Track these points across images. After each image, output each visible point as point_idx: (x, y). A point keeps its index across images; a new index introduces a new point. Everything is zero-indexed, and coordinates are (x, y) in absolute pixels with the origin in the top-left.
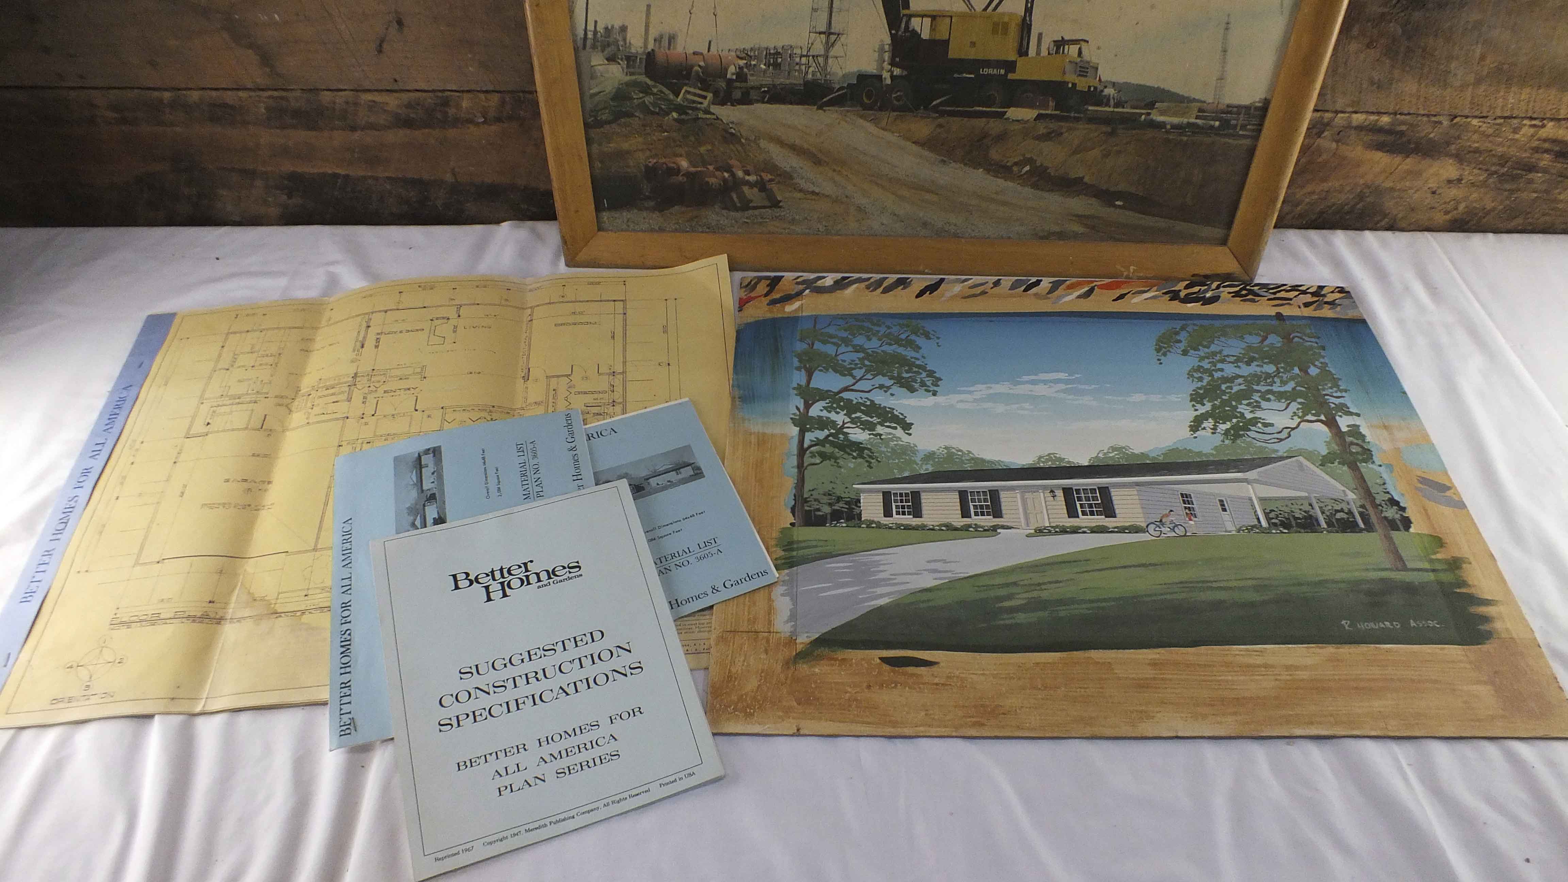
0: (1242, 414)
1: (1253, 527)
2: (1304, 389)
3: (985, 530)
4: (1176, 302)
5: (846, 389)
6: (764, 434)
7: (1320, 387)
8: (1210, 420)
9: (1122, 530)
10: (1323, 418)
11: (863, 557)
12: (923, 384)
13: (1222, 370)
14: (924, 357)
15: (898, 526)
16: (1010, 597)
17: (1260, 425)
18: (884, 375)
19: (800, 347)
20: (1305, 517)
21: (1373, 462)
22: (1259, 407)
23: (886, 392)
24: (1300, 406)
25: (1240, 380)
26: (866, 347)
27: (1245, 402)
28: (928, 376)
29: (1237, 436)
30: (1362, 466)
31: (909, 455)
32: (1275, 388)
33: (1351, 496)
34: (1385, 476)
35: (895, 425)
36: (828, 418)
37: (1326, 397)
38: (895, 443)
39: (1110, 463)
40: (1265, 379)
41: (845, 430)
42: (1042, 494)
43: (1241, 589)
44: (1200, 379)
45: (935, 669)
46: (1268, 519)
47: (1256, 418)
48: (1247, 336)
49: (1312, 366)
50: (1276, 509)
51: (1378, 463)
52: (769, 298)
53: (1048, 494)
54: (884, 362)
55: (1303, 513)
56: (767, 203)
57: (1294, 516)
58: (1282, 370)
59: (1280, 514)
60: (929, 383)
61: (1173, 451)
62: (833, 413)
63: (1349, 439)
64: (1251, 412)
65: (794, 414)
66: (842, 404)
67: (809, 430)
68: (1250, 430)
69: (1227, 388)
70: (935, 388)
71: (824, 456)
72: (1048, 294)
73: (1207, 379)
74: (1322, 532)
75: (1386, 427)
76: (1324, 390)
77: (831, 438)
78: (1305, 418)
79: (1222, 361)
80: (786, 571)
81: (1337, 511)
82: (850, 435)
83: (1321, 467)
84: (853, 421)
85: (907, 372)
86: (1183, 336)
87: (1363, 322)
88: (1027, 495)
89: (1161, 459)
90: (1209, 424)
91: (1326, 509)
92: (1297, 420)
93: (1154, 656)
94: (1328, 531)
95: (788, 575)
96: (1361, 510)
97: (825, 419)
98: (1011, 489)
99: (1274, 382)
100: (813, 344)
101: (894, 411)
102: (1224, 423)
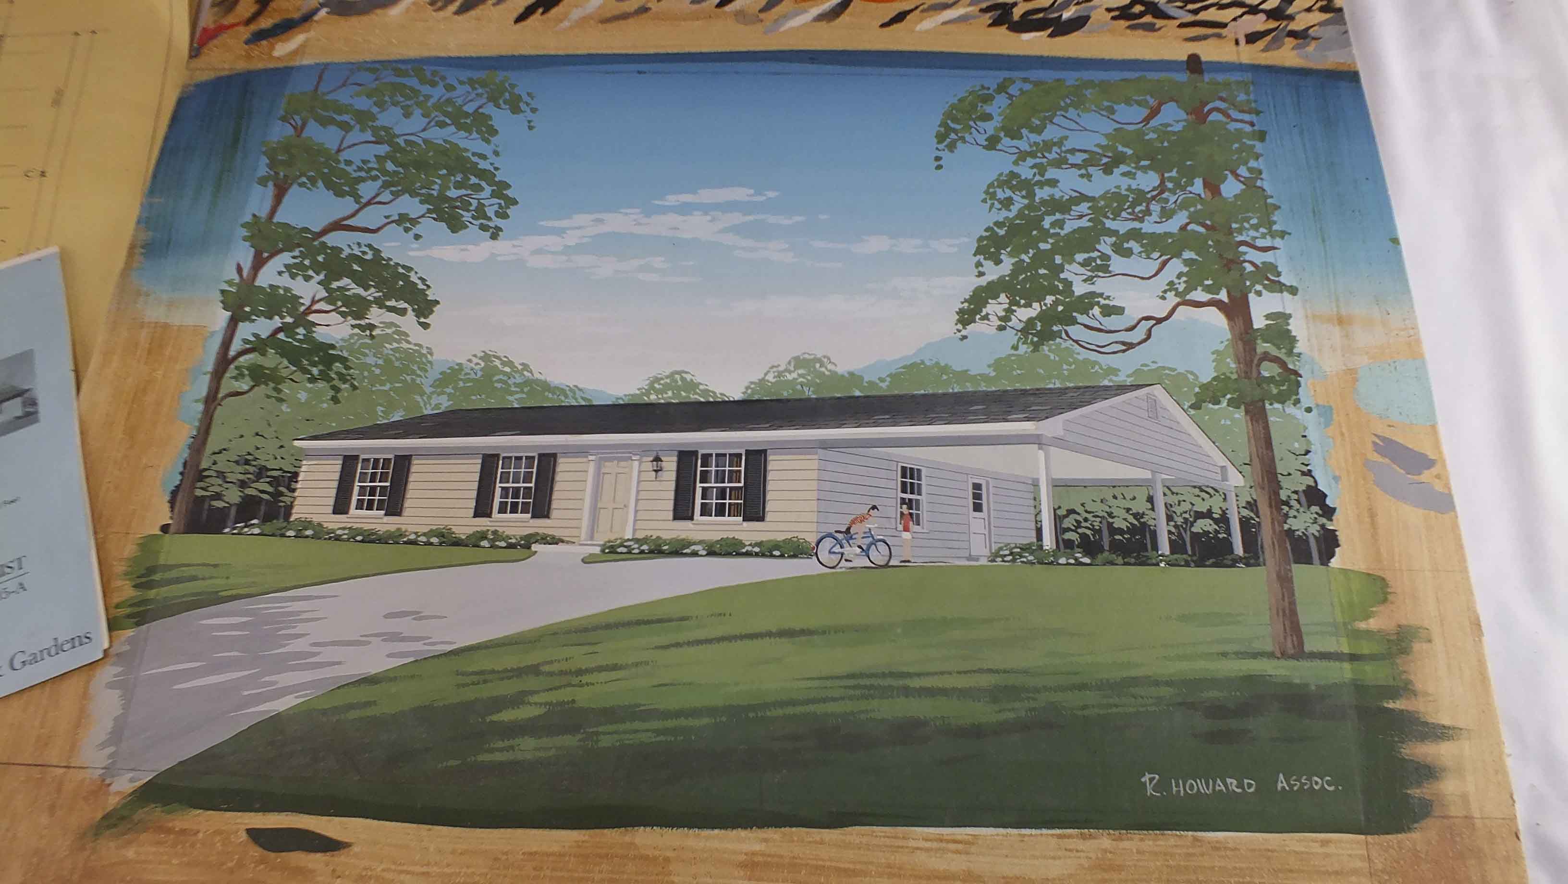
0: (1068, 284)
1: (1026, 548)
2: (1201, 230)
3: (511, 546)
4: (1003, 30)
5: (337, 226)
6: (166, 326)
7: (1234, 226)
8: (1003, 298)
9: (767, 551)
10: (1223, 296)
12: (480, 214)
13: (1053, 183)
14: (496, 153)
15: (353, 533)
16: (518, 699)
17: (1096, 310)
18: (413, 193)
19: (280, 132)
20: (1132, 530)
21: (1297, 402)
22: (1105, 269)
24: (1186, 269)
25: (1084, 207)
27: (1080, 257)
28: (494, 195)
29: (1046, 336)
30: (1273, 409)
31: (413, 372)
32: (1148, 226)
33: (1236, 479)
34: (1313, 435)
35: (406, 305)
36: (287, 290)
37: (1243, 249)
38: (396, 345)
39: (785, 395)
40: (1133, 205)
41: (312, 318)
42: (636, 463)
43: (964, 693)
44: (1007, 203)
46: (1059, 530)
47: (1093, 294)
48: (1121, 108)
49: (1230, 177)
50: (1080, 509)
51: (1305, 402)
53: (649, 466)
54: (421, 165)
55: (1131, 519)
57: (1110, 525)
58: (1170, 185)
59: (1086, 520)
61: (913, 369)
62: (300, 279)
63: (1263, 347)
64: (1085, 281)
65: (230, 283)
66: (320, 258)
67: (247, 318)
68: (1074, 322)
69: (1053, 225)
70: (499, 222)
71: (259, 375)
73: (1020, 202)
74: (1157, 565)
75: (1341, 321)
76: (1240, 231)
78: (1188, 297)
79: (1060, 163)
81: (1199, 515)
83: (1192, 412)
84: (329, 300)
85: (458, 186)
86: (998, 106)
88: (610, 467)
89: (884, 388)
90: (996, 307)
91: (1178, 510)
92: (1172, 299)
93: (757, 847)
94: (1168, 563)
96: (1246, 513)
97: (281, 292)
98: (582, 451)
99: (1148, 212)
101: (412, 274)
102: (1028, 305)
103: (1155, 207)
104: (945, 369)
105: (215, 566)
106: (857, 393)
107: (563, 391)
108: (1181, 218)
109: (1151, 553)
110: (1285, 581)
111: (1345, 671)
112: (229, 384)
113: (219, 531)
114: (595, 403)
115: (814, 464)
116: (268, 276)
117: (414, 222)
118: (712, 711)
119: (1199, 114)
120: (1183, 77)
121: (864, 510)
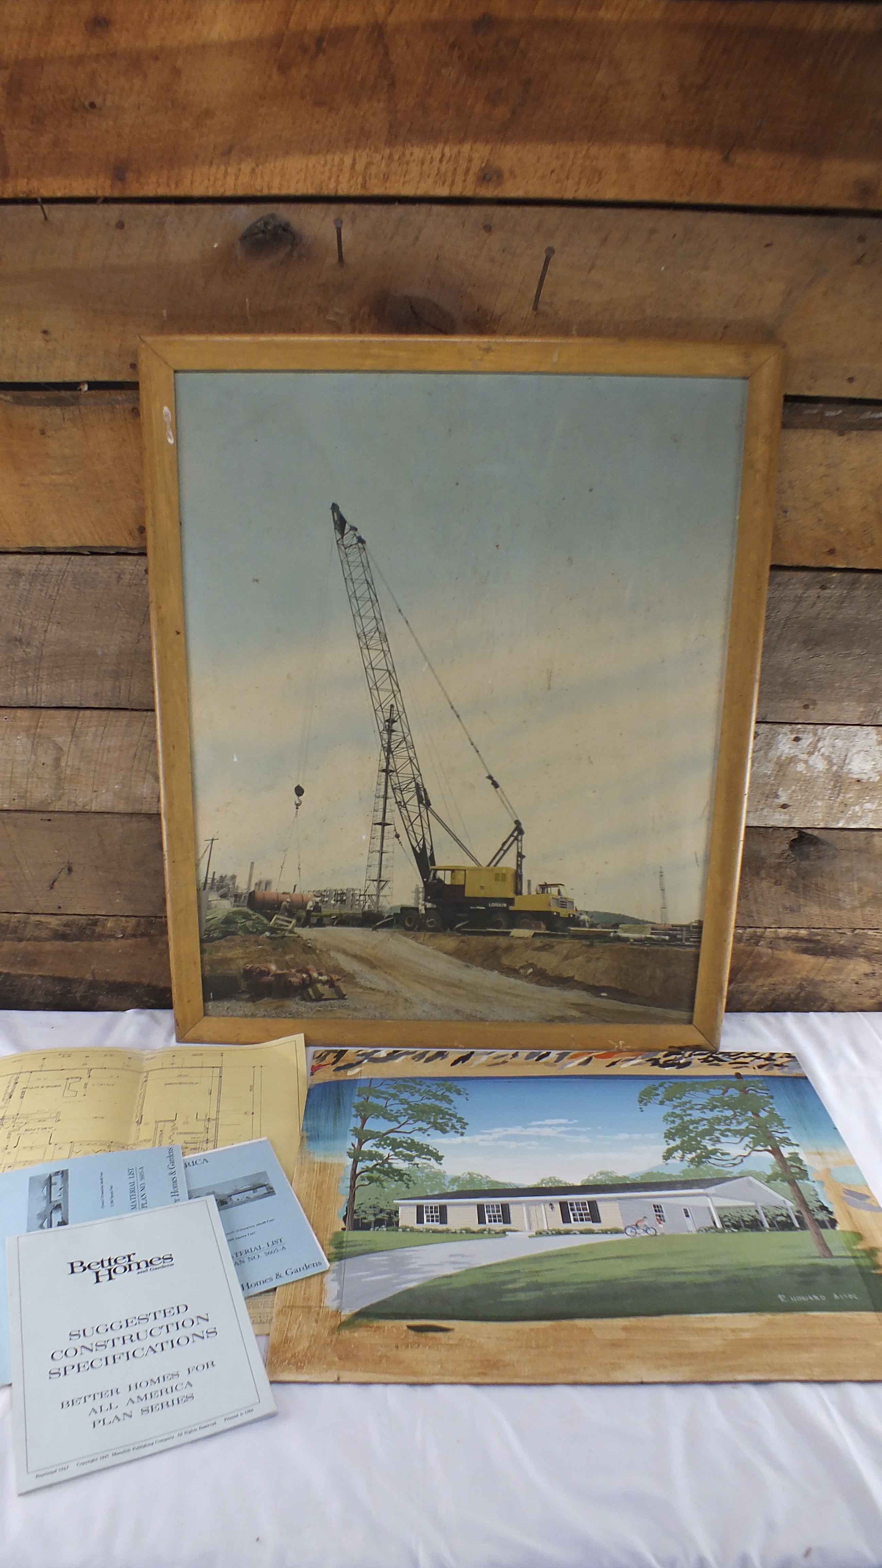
0: (705, 1147)
1: (710, 1228)
2: (755, 1128)
3: (496, 1233)
4: (657, 1067)
5: (392, 1131)
6: (325, 1163)
7: (768, 1126)
8: (680, 1151)
9: (605, 1232)
10: (769, 1148)
11: (398, 1253)
12: (453, 1127)
13: (690, 1115)
14: (455, 1108)
15: (428, 1231)
16: (514, 1281)
17: (719, 1154)
18: (423, 1121)
19: (357, 1100)
20: (752, 1221)
21: (808, 1179)
22: (719, 1141)
23: (424, 1133)
24: (752, 1140)
25: (705, 1122)
26: (410, 1100)
27: (708, 1138)
28: (457, 1121)
29: (700, 1163)
30: (799, 1183)
31: (439, 1179)
32: (732, 1127)
33: (789, 1204)
34: (818, 1189)
35: (429, 1157)
36: (376, 1152)
37: (773, 1133)
38: (429, 1170)
39: (599, 1183)
40: (725, 1121)
41: (390, 1161)
42: (543, 1206)
43: (698, 1273)
44: (673, 1122)
45: (450, 1334)
46: (722, 1222)
47: (716, 1149)
48: (712, 1090)
49: (762, 1111)
50: (729, 1215)
51: (812, 1180)
52: (335, 1066)
53: (548, 1206)
54: (423, 1112)
55: (751, 1217)
56: (336, 997)
57: (743, 1220)
58: (738, 1114)
59: (732, 1218)
60: (458, 1127)
61: (650, 1174)
62: (381, 1148)
63: (790, 1163)
64: (712, 1145)
65: (350, 1149)
66: (388, 1142)
67: (361, 1161)
68: (710, 1158)
69: (694, 1128)
70: (463, 1131)
71: (371, 1180)
72: (555, 1062)
73: (678, 1122)
74: (765, 1231)
75: (819, 1154)
76: (771, 1127)
77: (378, 1167)
78: (755, 1149)
79: (691, 1108)
80: (337, 1263)
81: (778, 1215)
82: (393, 1165)
83: (766, 1184)
84: (396, 1155)
85: (441, 1119)
86: (661, 1091)
87: (806, 1078)
88: (532, 1207)
89: (639, 1180)
90: (678, 1154)
91: (769, 1214)
92: (749, 1150)
93: (627, 1323)
94: (770, 1230)
95: (337, 1266)
96: (797, 1214)
97: (374, 1152)
98: (519, 1203)
99: (731, 1123)
100: (368, 1098)
101: (430, 1147)
102: (690, 1153)
103: (734, 1121)
104: (662, 1174)
105: (369, 1241)
106: (628, 1182)
107: (505, 1184)
108: (745, 1124)
109: (762, 1227)
110: (819, 1234)
111: (852, 1262)
112: (358, 1182)
113: (369, 1229)
114: (519, 1187)
115: (617, 1205)
116: (367, 1147)
117: (426, 1130)
118: (596, 1282)
119: (744, 1091)
120: (735, 1080)
121: (642, 1218)
